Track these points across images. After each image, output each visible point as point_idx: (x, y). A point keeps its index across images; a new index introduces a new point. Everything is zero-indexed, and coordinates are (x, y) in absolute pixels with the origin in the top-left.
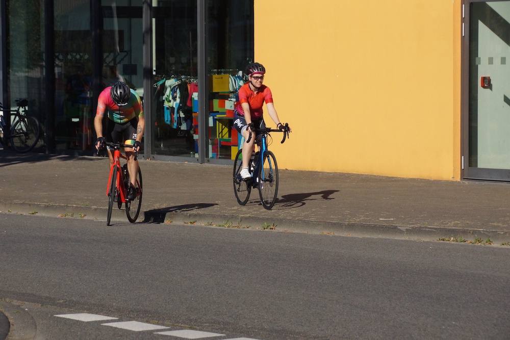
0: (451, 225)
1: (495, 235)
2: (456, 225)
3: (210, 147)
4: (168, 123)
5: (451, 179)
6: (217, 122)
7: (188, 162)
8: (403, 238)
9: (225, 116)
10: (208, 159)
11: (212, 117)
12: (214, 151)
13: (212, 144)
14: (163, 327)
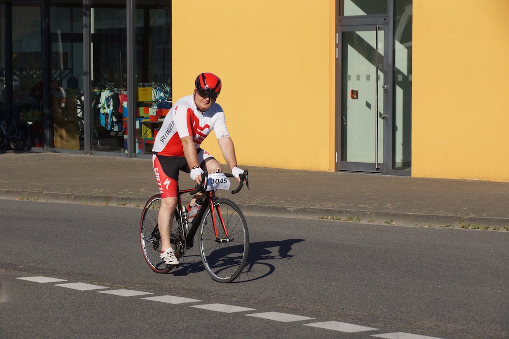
0: (329, 206)
1: (363, 215)
2: (333, 206)
3: (137, 145)
4: (104, 125)
5: (327, 170)
6: (143, 125)
7: (120, 156)
8: (291, 217)
9: (149, 120)
10: (135, 154)
11: (138, 121)
12: (140, 148)
13: (139, 143)
14: (104, 287)
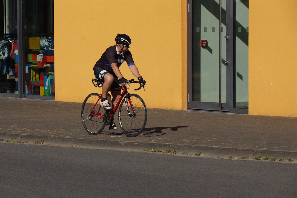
1: (178, 148)
2: (158, 141)
3: (26, 87)
5: (180, 109)
6: (31, 70)
7: (12, 97)
8: (122, 150)
10: (25, 95)
11: (27, 66)
13: (28, 85)
